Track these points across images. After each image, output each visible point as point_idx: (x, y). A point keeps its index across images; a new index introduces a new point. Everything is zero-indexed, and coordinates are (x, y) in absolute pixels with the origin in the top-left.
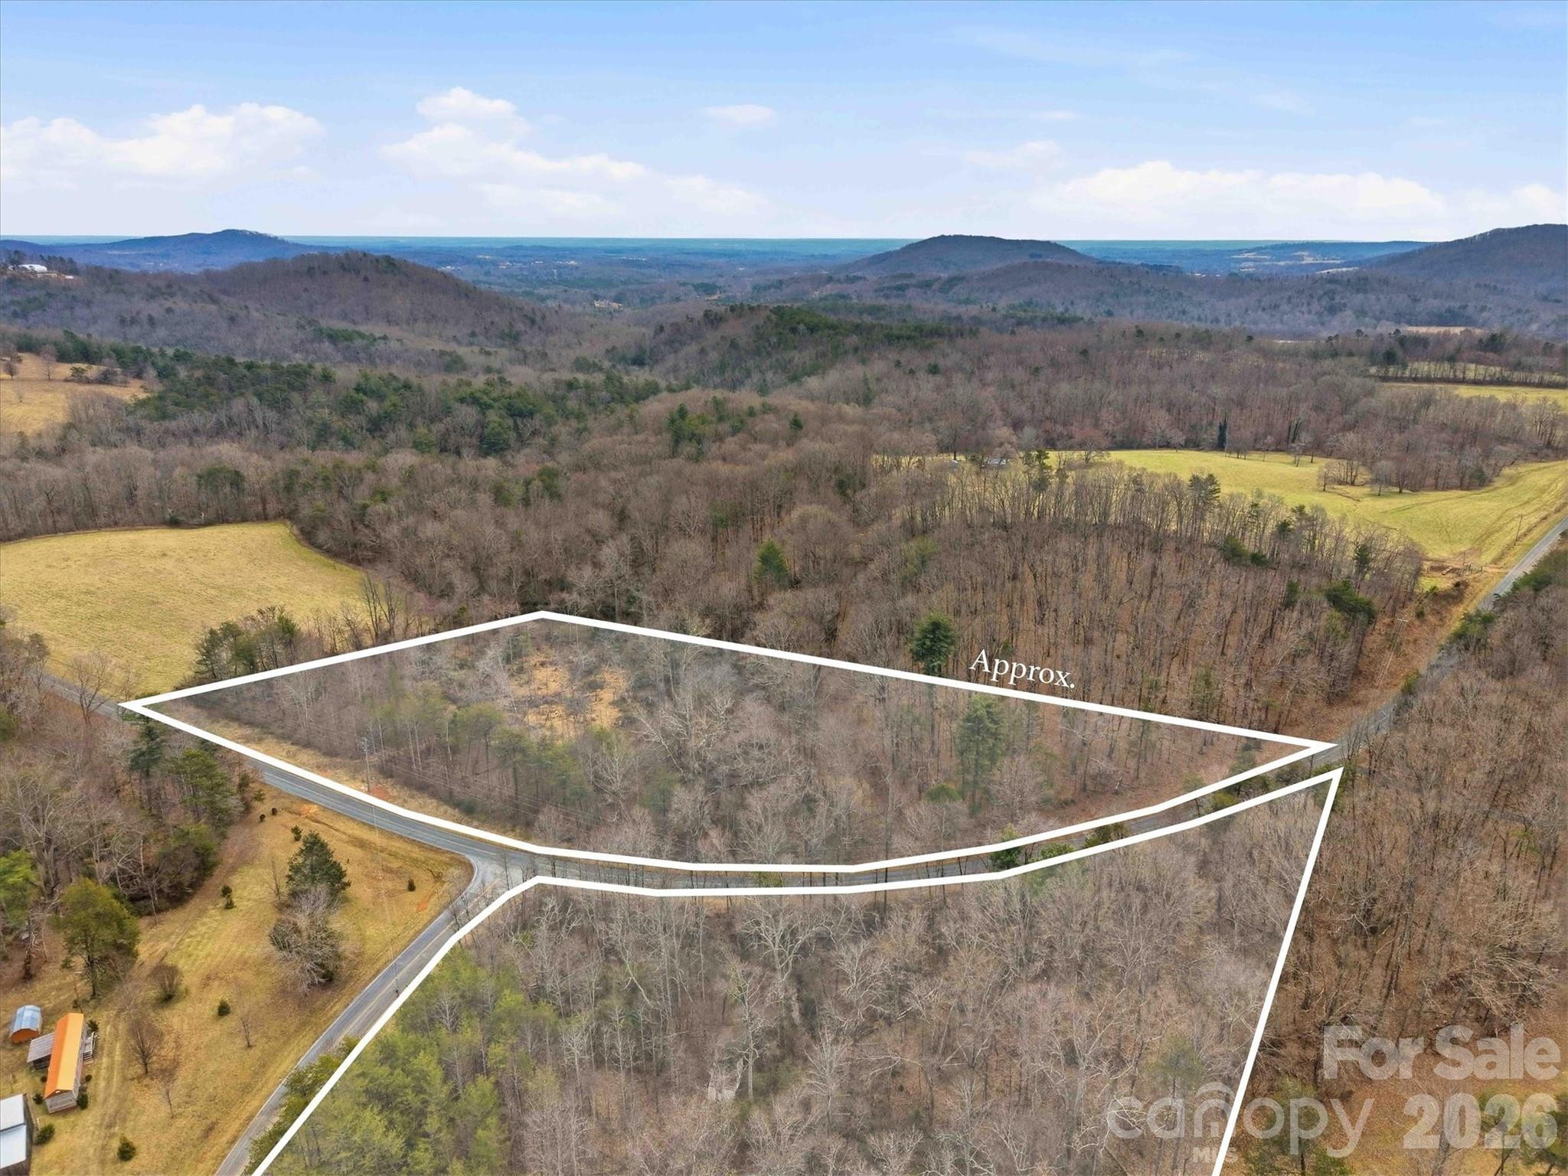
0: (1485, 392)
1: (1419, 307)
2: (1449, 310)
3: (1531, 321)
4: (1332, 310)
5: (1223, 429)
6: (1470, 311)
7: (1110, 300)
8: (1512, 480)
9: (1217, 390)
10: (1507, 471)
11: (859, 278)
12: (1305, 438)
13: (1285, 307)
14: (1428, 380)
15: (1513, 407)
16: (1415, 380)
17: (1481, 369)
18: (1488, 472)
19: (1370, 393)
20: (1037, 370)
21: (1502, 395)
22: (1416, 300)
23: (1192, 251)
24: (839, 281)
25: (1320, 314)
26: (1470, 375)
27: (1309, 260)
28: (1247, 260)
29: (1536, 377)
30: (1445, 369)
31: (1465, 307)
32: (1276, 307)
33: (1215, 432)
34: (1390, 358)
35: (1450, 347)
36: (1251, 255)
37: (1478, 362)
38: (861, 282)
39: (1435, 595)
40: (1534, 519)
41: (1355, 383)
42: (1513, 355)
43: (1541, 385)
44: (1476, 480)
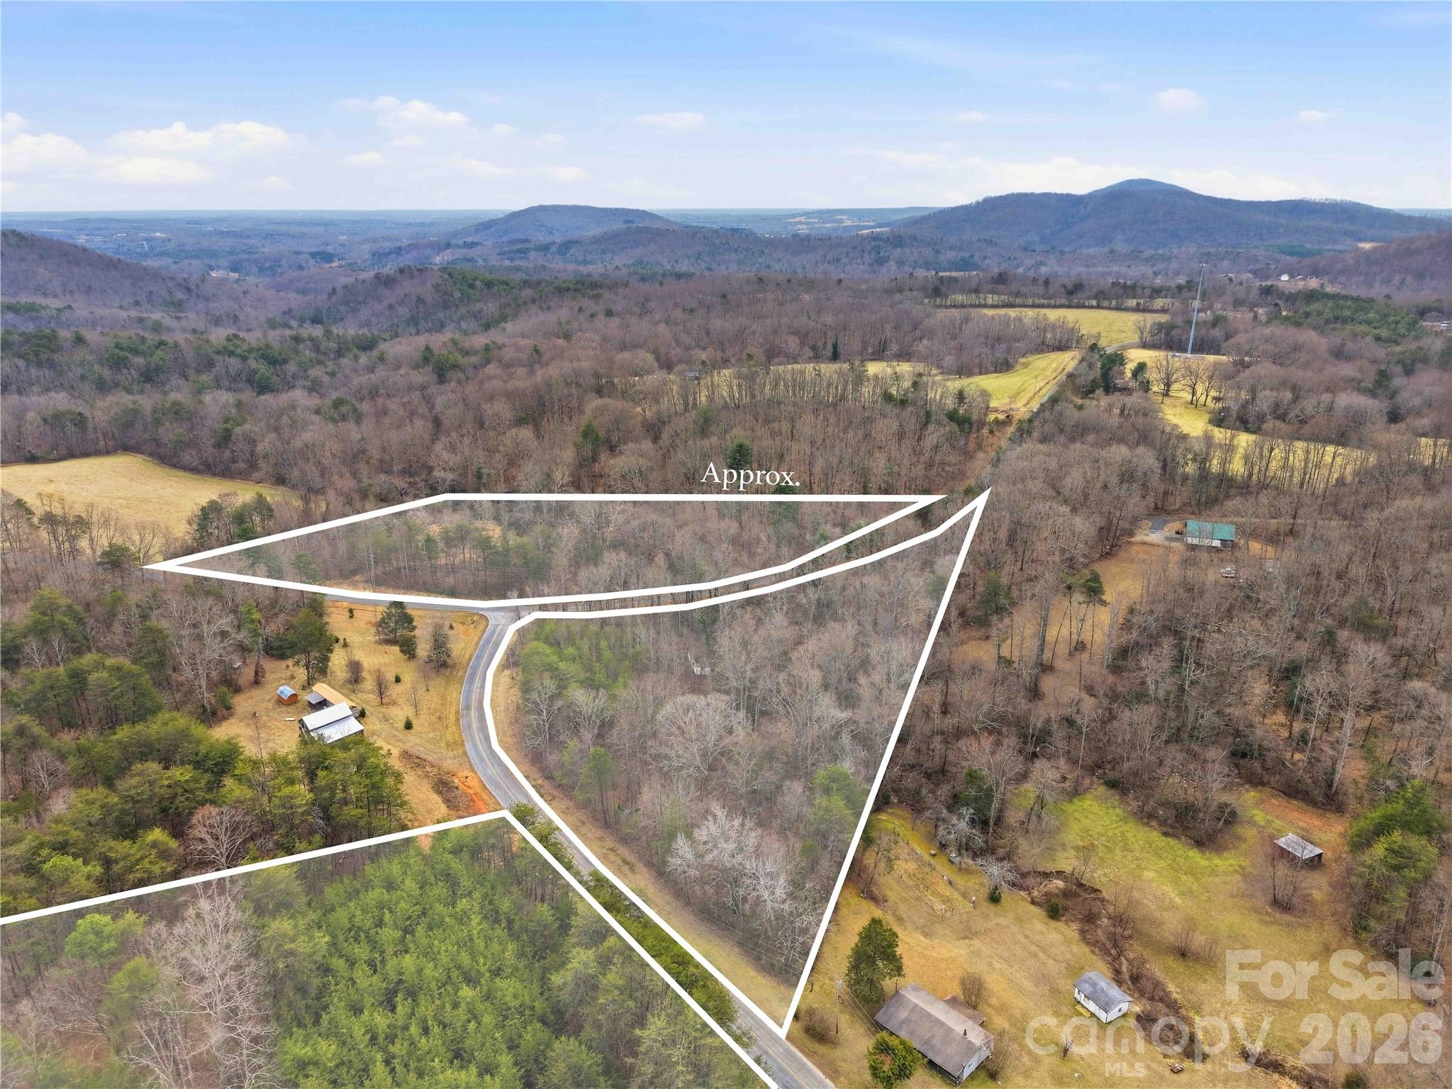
0: (1002, 311)
1: (942, 257)
2: (963, 259)
3: (1018, 266)
4: (880, 261)
5: (835, 346)
6: (976, 259)
7: (707, 258)
8: (1026, 365)
9: (828, 319)
10: (1022, 360)
11: (477, 244)
12: (894, 348)
13: (845, 260)
14: (963, 306)
15: (1020, 320)
16: (955, 306)
17: (996, 298)
18: (1011, 361)
19: (929, 316)
20: (692, 310)
21: (1013, 313)
22: (938, 252)
23: (753, 216)
24: (458, 246)
25: (871, 265)
26: (990, 301)
27: (849, 223)
28: (800, 223)
29: (1030, 301)
30: (973, 299)
31: (972, 256)
32: (838, 260)
33: (830, 348)
34: (936, 292)
35: (974, 283)
36: (803, 219)
37: (993, 292)
38: (479, 247)
39: (997, 421)
40: (1042, 384)
41: (918, 310)
42: (1014, 286)
43: (1033, 306)
44: (1004, 366)
